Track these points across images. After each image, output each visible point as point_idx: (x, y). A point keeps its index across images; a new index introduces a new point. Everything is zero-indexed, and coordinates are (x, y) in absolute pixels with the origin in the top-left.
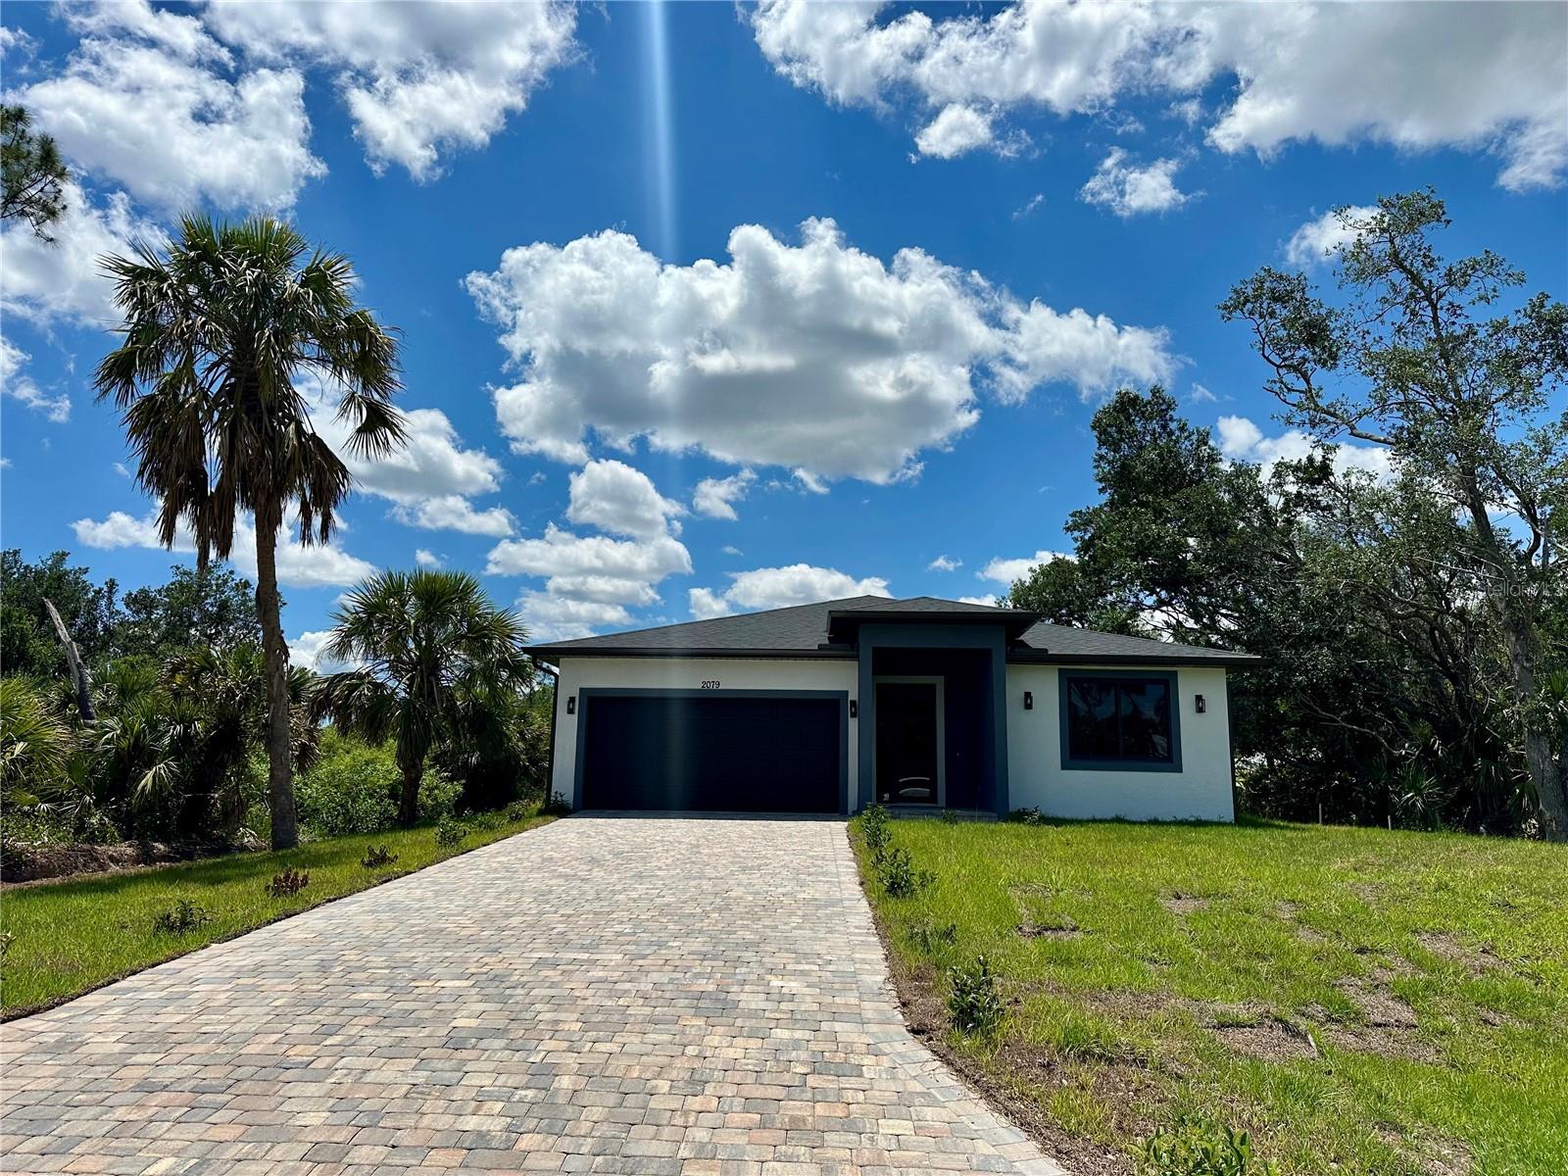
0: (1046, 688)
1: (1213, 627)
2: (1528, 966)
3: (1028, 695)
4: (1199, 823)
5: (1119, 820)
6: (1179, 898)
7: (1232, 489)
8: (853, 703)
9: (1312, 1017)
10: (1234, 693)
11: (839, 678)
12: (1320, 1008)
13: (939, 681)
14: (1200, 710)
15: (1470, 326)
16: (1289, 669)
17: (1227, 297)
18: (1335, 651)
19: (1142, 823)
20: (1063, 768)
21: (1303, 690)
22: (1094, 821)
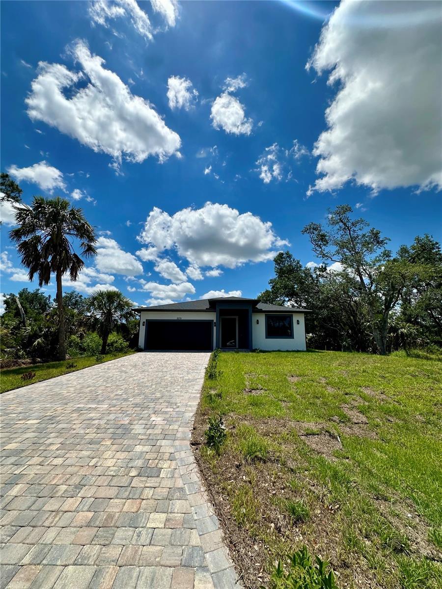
0: (262, 319)
1: (300, 305)
2: (396, 398)
3: (258, 321)
4: (298, 351)
5: (279, 351)
6: (293, 377)
7: (305, 273)
8: (215, 323)
9: (335, 421)
10: (306, 320)
11: (211, 317)
12: (337, 418)
13: (237, 318)
14: (298, 324)
15: (358, 235)
16: (318, 314)
17: (303, 229)
18: (328, 310)
19: (284, 351)
20: (266, 338)
21: (321, 319)
22: (273, 351)
